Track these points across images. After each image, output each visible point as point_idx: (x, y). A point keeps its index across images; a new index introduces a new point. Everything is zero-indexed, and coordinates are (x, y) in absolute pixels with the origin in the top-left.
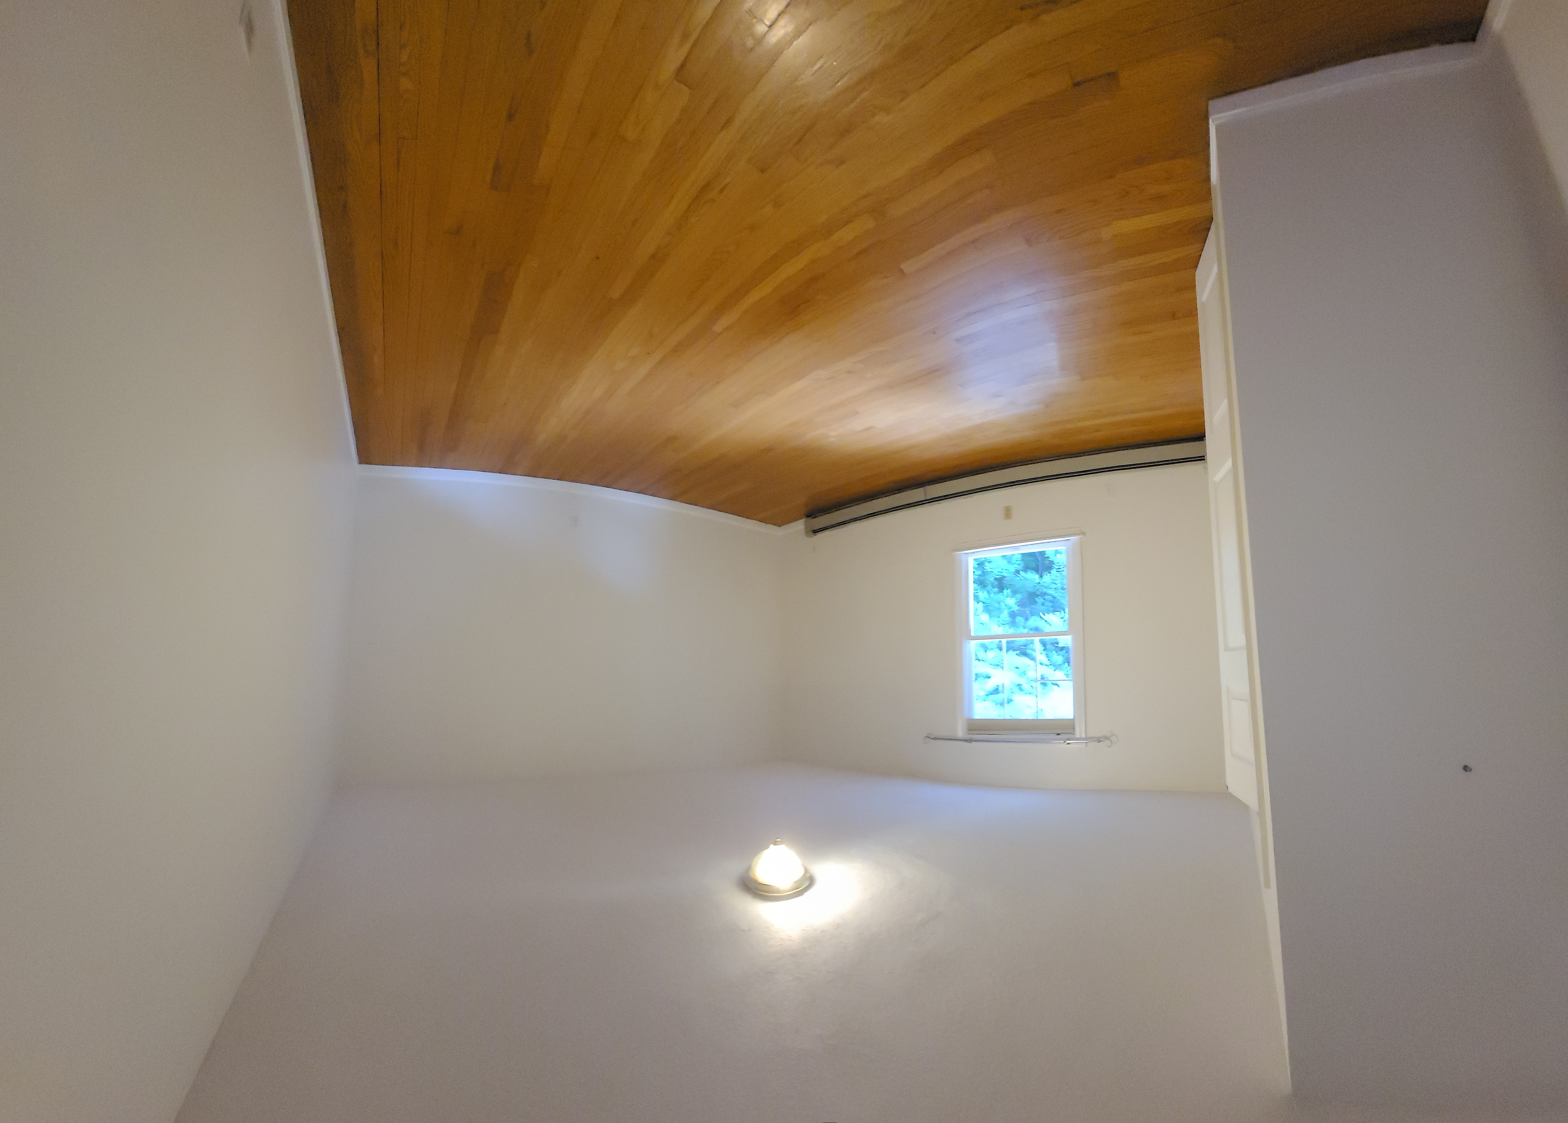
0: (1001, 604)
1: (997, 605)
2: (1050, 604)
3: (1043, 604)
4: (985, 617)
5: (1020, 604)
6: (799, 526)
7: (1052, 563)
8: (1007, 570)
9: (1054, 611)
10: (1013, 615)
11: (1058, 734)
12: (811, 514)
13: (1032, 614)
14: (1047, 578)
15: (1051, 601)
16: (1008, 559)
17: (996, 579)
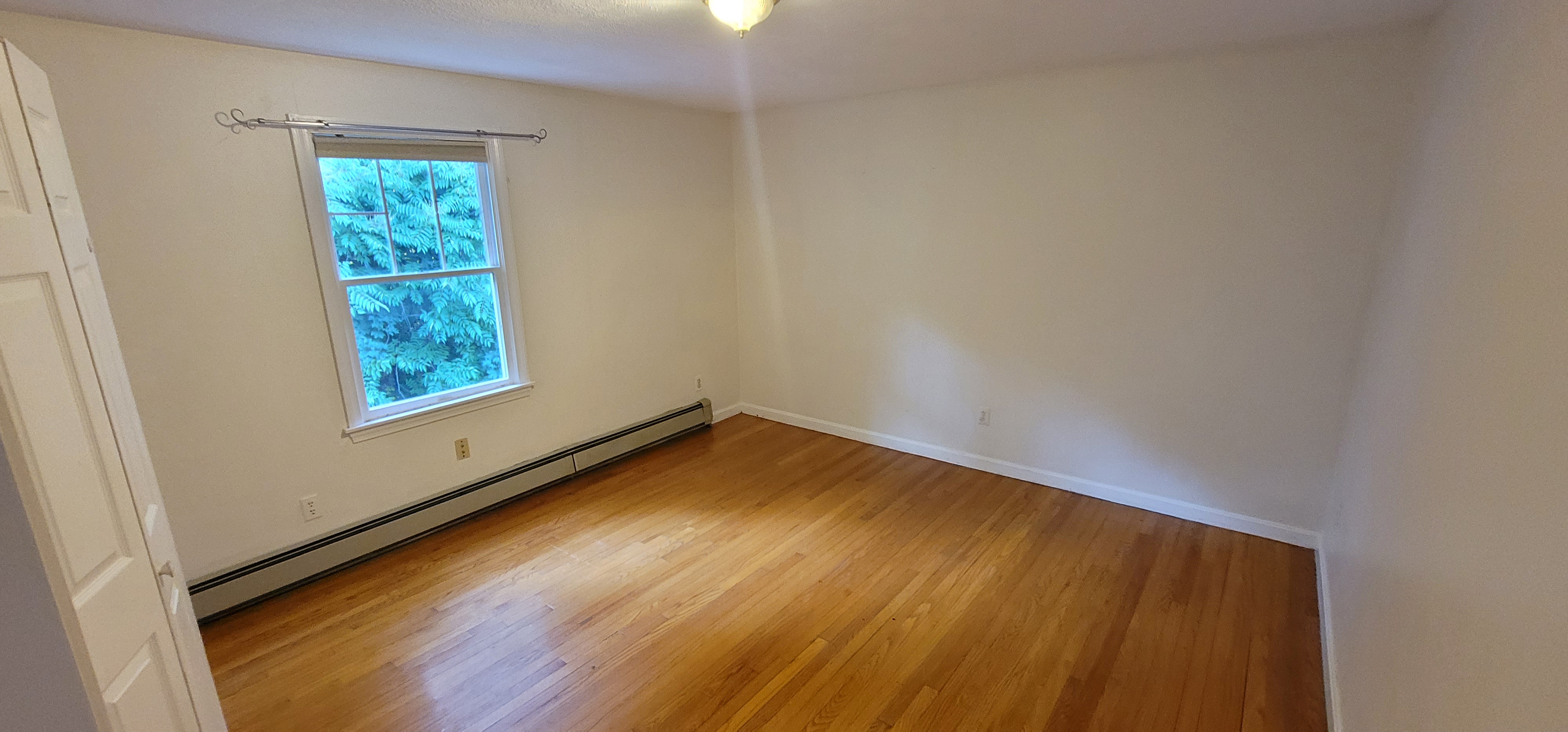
0: (447, 321)
1: (455, 318)
2: (373, 325)
3: (386, 325)
4: (469, 299)
5: (416, 323)
6: (719, 414)
7: (380, 389)
8: (445, 370)
9: (366, 316)
10: (428, 305)
11: (338, 136)
12: (705, 429)
13: (398, 308)
14: (386, 364)
15: (375, 329)
16: (444, 385)
17: (461, 357)
